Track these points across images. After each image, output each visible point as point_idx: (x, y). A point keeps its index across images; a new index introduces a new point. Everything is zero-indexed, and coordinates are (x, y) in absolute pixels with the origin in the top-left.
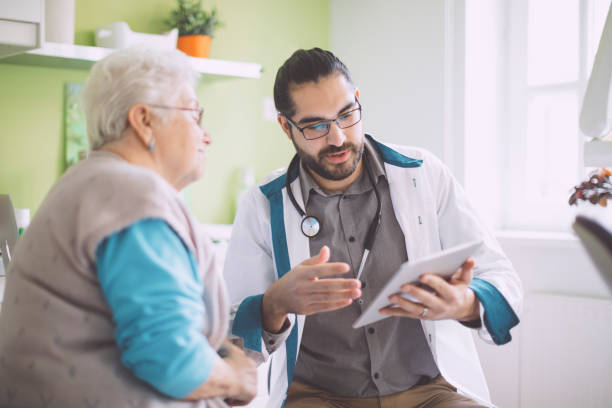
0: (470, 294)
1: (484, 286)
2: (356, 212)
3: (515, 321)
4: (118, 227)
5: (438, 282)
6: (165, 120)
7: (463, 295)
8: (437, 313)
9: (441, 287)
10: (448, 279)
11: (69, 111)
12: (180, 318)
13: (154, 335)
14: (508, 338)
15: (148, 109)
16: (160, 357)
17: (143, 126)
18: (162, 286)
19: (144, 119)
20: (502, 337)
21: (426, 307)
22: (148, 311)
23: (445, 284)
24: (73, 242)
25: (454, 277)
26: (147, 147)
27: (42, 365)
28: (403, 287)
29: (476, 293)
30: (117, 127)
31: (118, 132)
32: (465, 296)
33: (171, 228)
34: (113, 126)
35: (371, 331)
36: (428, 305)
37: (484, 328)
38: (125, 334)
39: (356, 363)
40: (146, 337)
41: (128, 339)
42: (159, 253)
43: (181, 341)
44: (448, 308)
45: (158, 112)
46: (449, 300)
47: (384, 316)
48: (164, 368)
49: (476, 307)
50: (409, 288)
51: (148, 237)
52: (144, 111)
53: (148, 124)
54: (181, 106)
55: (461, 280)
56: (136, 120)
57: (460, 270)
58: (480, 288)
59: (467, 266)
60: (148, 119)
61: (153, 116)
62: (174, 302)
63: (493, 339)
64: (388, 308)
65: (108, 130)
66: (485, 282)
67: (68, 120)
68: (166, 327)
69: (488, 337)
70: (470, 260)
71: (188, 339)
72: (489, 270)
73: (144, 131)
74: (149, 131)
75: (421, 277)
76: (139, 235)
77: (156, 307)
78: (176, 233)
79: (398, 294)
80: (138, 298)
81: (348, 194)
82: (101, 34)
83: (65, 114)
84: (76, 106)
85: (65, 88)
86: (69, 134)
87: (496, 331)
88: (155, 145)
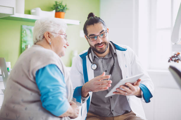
0: (139, 88)
1: (143, 86)
2: (107, 63)
3: (151, 96)
4: (42, 67)
5: (130, 85)
6: (55, 37)
7: (137, 89)
8: (129, 94)
9: (131, 87)
10: (133, 84)
12: (60, 93)
13: (53, 97)
14: (149, 101)
15: (50, 33)
16: (54, 104)
17: (48, 38)
18: (55, 83)
19: (49, 36)
20: (147, 101)
21: (126, 92)
22: (51, 90)
23: (132, 86)
24: (29, 71)
25: (135, 83)
26: (49, 43)
27: (17, 107)
28: (120, 86)
29: (140, 88)
30: (41, 37)
31: (41, 39)
32: (138, 89)
33: (57, 67)
34: (40, 37)
35: (111, 97)
37: (143, 98)
38: (44, 97)
39: (107, 107)
40: (51, 98)
42: (54, 74)
43: (60, 99)
45: (53, 34)
46: (133, 90)
47: (114, 94)
48: (56, 106)
49: (140, 92)
50: (122, 87)
51: (51, 69)
53: (50, 37)
54: (60, 33)
55: (137, 84)
56: (46, 36)
57: (136, 82)
58: (142, 87)
60: (50, 36)
61: (51, 35)
62: (59, 88)
63: (145, 101)
64: (116, 92)
65: (38, 38)
66: (143, 85)
67: (22, 36)
68: (56, 95)
69: (144, 101)
70: (140, 79)
71: (63, 99)
72: (145, 81)
73: (49, 39)
74: (50, 39)
75: (126, 83)
76: (48, 69)
77: (53, 89)
78: (59, 69)
79: (119, 88)
80: (48, 87)
81: (105, 58)
82: (33, 11)
83: (21, 34)
84: (24, 32)
85: (21, 26)
86: (22, 40)
87: (146, 99)
88: (51, 43)
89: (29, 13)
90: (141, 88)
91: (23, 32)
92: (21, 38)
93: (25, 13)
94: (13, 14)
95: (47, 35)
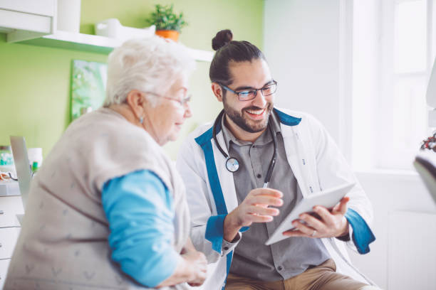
0: (344, 220)
2: (262, 157)
3: (372, 239)
5: (325, 213)
7: (339, 222)
8: (322, 233)
9: (326, 216)
10: (330, 210)
11: (74, 80)
12: (155, 231)
13: (136, 241)
14: (367, 250)
15: (143, 94)
17: (137, 105)
19: (139, 100)
20: (363, 249)
21: (314, 229)
23: (329, 214)
24: (86, 177)
25: (334, 209)
28: (301, 215)
32: (341, 222)
36: (316, 228)
37: (351, 242)
41: (117, 242)
43: (155, 248)
44: (328, 231)
46: (330, 225)
49: (347, 227)
50: (305, 216)
52: (139, 95)
55: (339, 210)
56: (132, 99)
57: (339, 204)
59: (344, 200)
60: (142, 100)
62: (152, 220)
63: (358, 250)
66: (354, 211)
67: (74, 86)
69: (355, 248)
70: (346, 196)
74: (141, 108)
75: (314, 207)
79: (297, 221)
81: (256, 144)
82: (100, 27)
83: (71, 82)
84: (79, 76)
85: (72, 63)
86: (74, 96)
87: (360, 245)
88: (144, 119)
89: (92, 30)
90: (350, 218)
91: (76, 77)
92: (71, 91)
93: (82, 31)
94: (51, 33)
95: (136, 99)
